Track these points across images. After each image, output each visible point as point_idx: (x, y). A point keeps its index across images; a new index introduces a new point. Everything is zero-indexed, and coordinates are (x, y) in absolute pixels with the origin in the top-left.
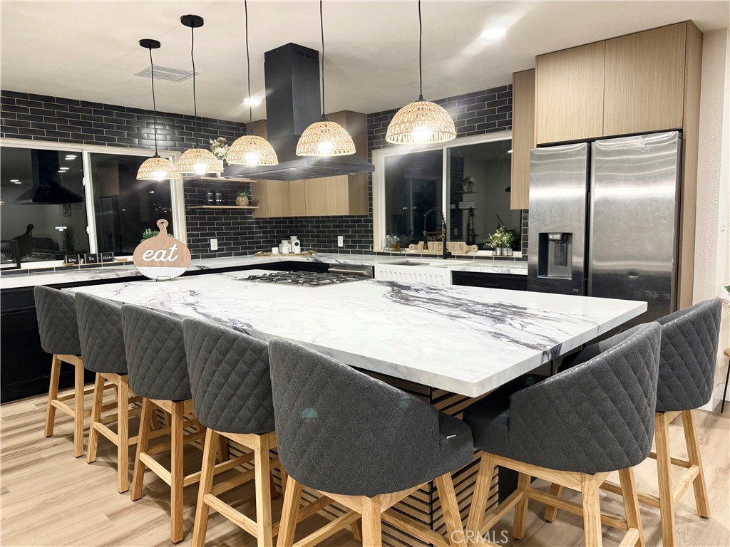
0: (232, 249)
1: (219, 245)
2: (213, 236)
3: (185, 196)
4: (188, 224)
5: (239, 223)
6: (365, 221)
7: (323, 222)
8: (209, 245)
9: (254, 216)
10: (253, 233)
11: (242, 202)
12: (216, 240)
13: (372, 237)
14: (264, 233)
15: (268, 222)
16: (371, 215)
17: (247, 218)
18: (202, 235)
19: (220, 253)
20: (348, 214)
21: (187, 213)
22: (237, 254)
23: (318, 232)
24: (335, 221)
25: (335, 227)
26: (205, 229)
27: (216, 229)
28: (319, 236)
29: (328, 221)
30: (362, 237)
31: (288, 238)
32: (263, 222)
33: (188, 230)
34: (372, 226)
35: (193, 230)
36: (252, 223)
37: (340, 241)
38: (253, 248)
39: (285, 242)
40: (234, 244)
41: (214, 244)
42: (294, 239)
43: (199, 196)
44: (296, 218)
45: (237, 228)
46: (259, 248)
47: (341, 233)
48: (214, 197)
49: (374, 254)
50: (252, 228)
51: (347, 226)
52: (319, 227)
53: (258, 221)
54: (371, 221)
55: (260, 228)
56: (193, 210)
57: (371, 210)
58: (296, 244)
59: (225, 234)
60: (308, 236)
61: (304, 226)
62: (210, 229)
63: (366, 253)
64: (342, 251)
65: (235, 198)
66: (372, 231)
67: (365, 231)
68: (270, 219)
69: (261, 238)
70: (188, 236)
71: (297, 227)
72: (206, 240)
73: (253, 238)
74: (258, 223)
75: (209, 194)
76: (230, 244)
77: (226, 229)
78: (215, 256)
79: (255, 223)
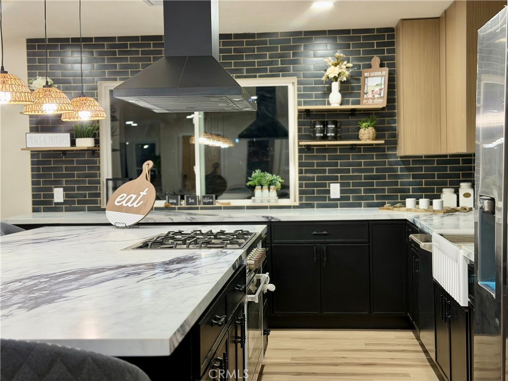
0: (361, 198)
1: (342, 191)
2: (334, 179)
3: (299, 130)
4: (302, 164)
5: (374, 164)
8: (328, 192)
10: (397, 177)
12: (338, 185)
14: (414, 177)
15: (424, 162)
18: (319, 178)
19: (344, 202)
21: (301, 150)
26: (324, 171)
27: (339, 171)
32: (414, 162)
33: (300, 172)
35: (307, 171)
36: (397, 163)
40: (366, 191)
41: (335, 190)
42: (465, 188)
45: (372, 171)
48: (325, 130)
50: (395, 170)
53: (406, 160)
55: (409, 170)
58: (467, 195)
59: (352, 178)
62: (331, 171)
68: (426, 157)
69: (410, 184)
70: (300, 179)
72: (324, 185)
73: (396, 184)
74: (404, 163)
75: (318, 126)
76: (359, 191)
77: (354, 171)
78: (336, 206)
79: (401, 163)
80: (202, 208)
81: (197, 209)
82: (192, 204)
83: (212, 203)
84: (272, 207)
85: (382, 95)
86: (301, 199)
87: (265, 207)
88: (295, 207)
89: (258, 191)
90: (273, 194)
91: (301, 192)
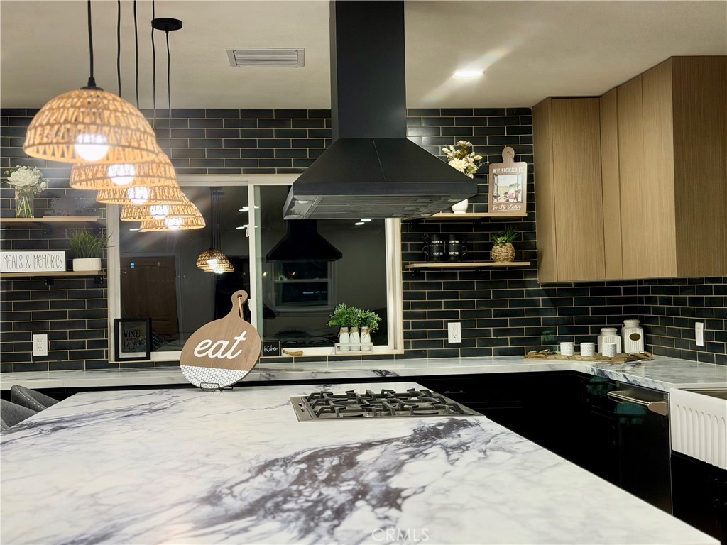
0: (491, 343)
1: (464, 333)
4: (405, 296)
5: (507, 294)
8: (445, 334)
10: (538, 312)
11: (502, 254)
12: (460, 323)
14: (561, 312)
18: (432, 315)
19: (466, 349)
21: (407, 275)
23: (668, 312)
24: (692, 291)
25: (691, 301)
26: (439, 305)
27: (459, 305)
29: (682, 291)
31: (618, 324)
32: (562, 292)
33: (405, 306)
35: (415, 305)
36: (538, 293)
37: (699, 334)
39: (608, 332)
40: (497, 333)
41: (455, 332)
42: (631, 327)
45: (504, 304)
47: (702, 316)
48: (445, 248)
50: (536, 303)
51: (709, 302)
53: (550, 289)
55: (555, 302)
58: (635, 337)
59: (478, 314)
60: (656, 321)
62: (447, 306)
64: (703, 357)
68: (577, 284)
69: (556, 322)
70: (406, 316)
71: (639, 301)
72: (440, 325)
73: (538, 322)
74: (548, 293)
75: (435, 242)
76: (487, 333)
77: (480, 304)
78: (455, 355)
79: (544, 293)
84: (366, 358)
85: (520, 200)
86: (406, 345)
87: (356, 358)
89: (344, 336)
90: (366, 338)
91: (407, 336)
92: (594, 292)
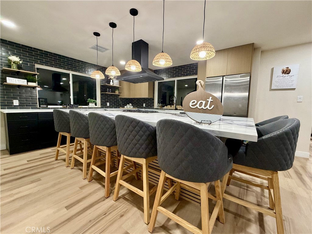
0: (113, 106)
2: (108, 102)
3: (101, 90)
4: (101, 98)
6: (152, 99)
7: (139, 100)
8: (107, 104)
9: (120, 97)
10: (120, 102)
11: (117, 92)
13: (154, 104)
15: (123, 99)
16: (154, 98)
17: (118, 97)
19: (110, 107)
20: (148, 97)
21: (101, 95)
22: (114, 108)
23: (137, 102)
24: (143, 100)
25: (143, 101)
26: (106, 100)
27: (109, 100)
28: (138, 104)
29: (141, 100)
30: (151, 104)
31: (129, 104)
33: (101, 100)
34: (154, 101)
35: (102, 100)
36: (119, 99)
37: (144, 105)
38: (119, 106)
39: (128, 105)
40: (114, 104)
41: (108, 104)
42: (130, 104)
43: (105, 90)
44: (131, 98)
45: (115, 100)
46: (121, 106)
47: (144, 103)
48: (109, 90)
49: (154, 109)
50: (119, 100)
51: (146, 101)
52: (138, 101)
54: (154, 99)
55: (121, 100)
56: (102, 94)
57: (154, 96)
58: (131, 106)
59: (111, 101)
60: (134, 104)
61: (133, 101)
63: (152, 108)
64: (145, 108)
65: (115, 91)
66: (154, 102)
67: (152, 102)
69: (122, 103)
70: (101, 101)
71: (131, 101)
72: (106, 103)
73: (119, 103)
74: (121, 99)
75: (108, 89)
76: (112, 104)
78: (108, 108)
80: (75, 108)
81: (74, 108)
82: (71, 107)
83: (78, 107)
84: (94, 108)
86: (101, 106)
87: (93, 108)
88: (100, 108)
89: (90, 104)
90: (94, 104)
91: (101, 104)
92: (126, 99)
